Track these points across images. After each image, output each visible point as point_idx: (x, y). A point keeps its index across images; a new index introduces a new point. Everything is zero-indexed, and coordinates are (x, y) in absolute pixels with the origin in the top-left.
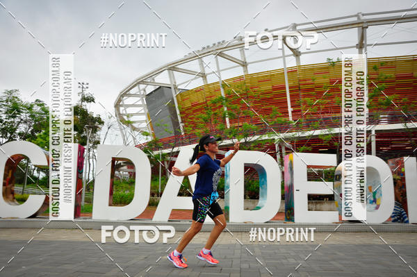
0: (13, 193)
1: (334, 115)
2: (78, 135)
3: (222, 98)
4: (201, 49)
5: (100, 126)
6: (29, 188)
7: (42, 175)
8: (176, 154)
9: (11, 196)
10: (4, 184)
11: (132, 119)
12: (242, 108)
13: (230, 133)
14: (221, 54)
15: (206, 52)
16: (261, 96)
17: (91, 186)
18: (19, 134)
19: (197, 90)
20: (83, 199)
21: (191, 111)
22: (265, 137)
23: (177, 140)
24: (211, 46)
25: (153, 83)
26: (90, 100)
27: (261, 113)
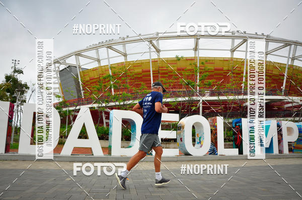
1: (179, 90)
2: (10, 95)
3: (110, 75)
4: (98, 43)
5: (26, 90)
8: (78, 111)
12: (123, 83)
13: (114, 98)
14: (110, 47)
15: (101, 45)
16: (135, 76)
17: (18, 130)
19: (94, 70)
20: (12, 140)
21: (89, 83)
23: (79, 101)
24: (105, 41)
25: (65, 63)
26: (20, 72)
27: (134, 86)
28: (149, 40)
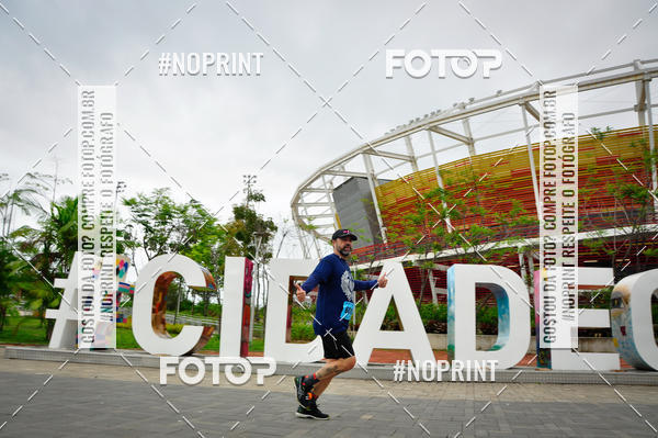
0: (163, 322)
1: (605, 211)
2: (244, 245)
3: (439, 190)
4: (408, 123)
5: (272, 233)
6: (183, 317)
7: (198, 299)
8: (377, 271)
9: (161, 326)
10: (154, 311)
11: (315, 223)
12: (470, 204)
13: (452, 240)
14: (435, 129)
15: (416, 126)
16: (496, 186)
17: (262, 313)
18: (171, 245)
19: (404, 181)
20: (251, 333)
21: (396, 210)
22: (504, 245)
23: (377, 250)
24: (422, 118)
25: (344, 173)
26: (259, 198)
27: (496, 210)
28: (522, 102)
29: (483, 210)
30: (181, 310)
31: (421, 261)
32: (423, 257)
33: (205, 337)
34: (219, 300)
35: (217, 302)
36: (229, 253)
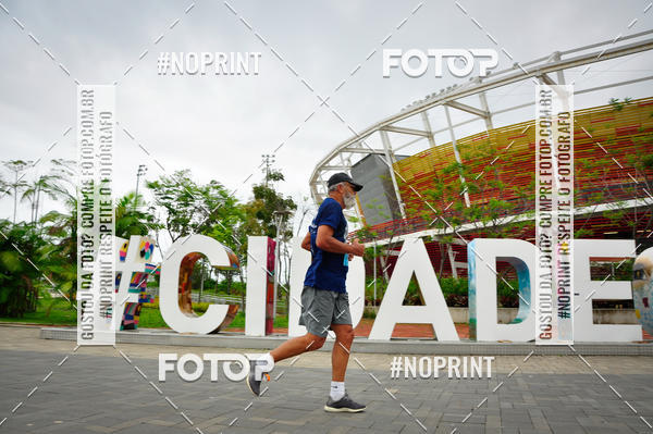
0: (189, 301)
2: (264, 224)
3: (457, 165)
4: (424, 98)
5: (292, 211)
6: (207, 296)
7: (221, 278)
8: (399, 246)
9: (188, 306)
10: (180, 291)
13: (471, 214)
14: (451, 104)
15: (433, 102)
16: (514, 159)
17: (282, 291)
18: (193, 226)
19: (422, 156)
20: (275, 310)
22: (523, 218)
23: (396, 226)
24: (438, 93)
25: (360, 150)
26: (278, 177)
27: (514, 183)
28: (539, 74)
29: (501, 184)
30: (205, 288)
31: (440, 236)
32: (442, 232)
33: (230, 315)
34: (242, 278)
35: (239, 281)
36: (249, 232)
